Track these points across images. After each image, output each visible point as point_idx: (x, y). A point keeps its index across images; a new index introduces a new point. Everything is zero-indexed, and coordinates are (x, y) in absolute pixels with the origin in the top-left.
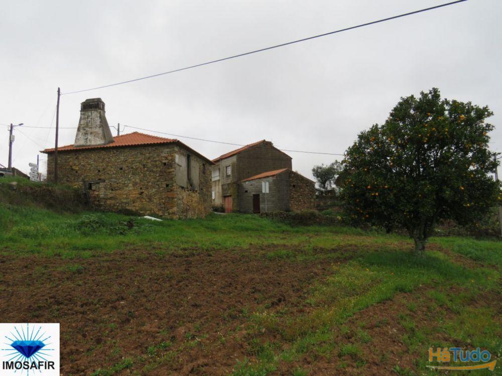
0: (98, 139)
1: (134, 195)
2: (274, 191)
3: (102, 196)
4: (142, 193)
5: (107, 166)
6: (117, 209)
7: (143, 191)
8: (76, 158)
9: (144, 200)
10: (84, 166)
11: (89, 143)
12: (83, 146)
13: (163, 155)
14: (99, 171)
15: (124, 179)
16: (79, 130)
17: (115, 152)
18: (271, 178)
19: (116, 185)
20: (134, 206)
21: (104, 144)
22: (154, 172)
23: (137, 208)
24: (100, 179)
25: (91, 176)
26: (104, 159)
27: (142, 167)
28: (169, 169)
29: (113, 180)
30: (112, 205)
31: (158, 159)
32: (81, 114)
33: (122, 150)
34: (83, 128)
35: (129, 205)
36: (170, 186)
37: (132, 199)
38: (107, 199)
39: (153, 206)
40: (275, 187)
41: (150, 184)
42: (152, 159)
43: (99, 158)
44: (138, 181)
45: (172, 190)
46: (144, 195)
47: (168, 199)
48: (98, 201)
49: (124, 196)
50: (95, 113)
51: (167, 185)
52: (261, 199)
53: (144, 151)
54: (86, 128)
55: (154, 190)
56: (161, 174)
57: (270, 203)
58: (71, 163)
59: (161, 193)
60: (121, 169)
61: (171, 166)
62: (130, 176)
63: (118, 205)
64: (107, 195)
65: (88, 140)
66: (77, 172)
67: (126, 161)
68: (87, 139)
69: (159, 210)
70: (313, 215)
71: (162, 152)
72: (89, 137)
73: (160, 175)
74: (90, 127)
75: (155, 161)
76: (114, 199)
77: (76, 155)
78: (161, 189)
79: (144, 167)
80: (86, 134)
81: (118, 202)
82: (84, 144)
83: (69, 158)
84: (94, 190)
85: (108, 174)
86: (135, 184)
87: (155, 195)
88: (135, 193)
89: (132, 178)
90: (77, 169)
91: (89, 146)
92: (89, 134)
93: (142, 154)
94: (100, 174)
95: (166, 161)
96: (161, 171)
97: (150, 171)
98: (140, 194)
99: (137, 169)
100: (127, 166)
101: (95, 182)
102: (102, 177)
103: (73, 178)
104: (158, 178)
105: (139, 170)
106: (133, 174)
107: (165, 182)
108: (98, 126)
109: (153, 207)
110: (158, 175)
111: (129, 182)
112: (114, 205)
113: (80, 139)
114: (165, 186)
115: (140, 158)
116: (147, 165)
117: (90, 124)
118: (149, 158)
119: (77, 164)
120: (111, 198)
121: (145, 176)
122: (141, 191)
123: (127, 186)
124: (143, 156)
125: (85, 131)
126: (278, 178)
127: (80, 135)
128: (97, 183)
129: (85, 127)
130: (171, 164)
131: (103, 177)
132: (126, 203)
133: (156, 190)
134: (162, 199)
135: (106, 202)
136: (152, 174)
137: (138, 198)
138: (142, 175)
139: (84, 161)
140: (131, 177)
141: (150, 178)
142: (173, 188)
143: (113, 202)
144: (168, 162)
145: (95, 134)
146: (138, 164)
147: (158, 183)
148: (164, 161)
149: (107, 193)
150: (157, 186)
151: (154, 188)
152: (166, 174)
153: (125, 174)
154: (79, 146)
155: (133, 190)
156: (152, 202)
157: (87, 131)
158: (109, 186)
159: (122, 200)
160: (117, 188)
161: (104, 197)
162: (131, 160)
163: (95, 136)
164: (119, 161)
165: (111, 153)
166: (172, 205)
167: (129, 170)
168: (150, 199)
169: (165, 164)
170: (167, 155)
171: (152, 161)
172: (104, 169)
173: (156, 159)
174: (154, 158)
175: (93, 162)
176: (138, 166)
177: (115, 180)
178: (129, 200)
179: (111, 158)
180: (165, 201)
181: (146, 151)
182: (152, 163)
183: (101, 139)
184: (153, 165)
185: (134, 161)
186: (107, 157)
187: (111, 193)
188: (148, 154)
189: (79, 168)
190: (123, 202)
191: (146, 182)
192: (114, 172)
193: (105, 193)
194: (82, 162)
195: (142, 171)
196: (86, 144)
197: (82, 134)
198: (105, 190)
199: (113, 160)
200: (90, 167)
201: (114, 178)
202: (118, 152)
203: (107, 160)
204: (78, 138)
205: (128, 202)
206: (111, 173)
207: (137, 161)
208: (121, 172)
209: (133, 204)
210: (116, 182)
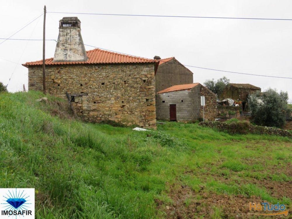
0: (78, 56)
1: (117, 108)
2: (189, 102)
3: (85, 108)
4: (124, 106)
5: (90, 81)
6: (101, 119)
7: (125, 104)
8: (59, 72)
9: (126, 113)
10: (66, 80)
11: (68, 59)
12: (63, 61)
13: (143, 73)
14: (81, 85)
15: (106, 94)
16: (58, 45)
17: (97, 68)
18: (186, 91)
19: (98, 99)
20: (117, 118)
21: (84, 61)
22: (135, 88)
23: (119, 120)
24: (82, 93)
25: (75, 90)
26: (86, 74)
27: (124, 83)
28: (148, 85)
29: (96, 93)
30: (95, 117)
31: (138, 76)
32: (60, 31)
33: (104, 67)
34: (63, 44)
35: (111, 116)
36: (150, 100)
37: (114, 111)
38: (90, 111)
39: (135, 118)
40: (190, 99)
41: (131, 98)
42: (132, 76)
43: (81, 73)
44: (119, 95)
45: (151, 104)
46: (126, 108)
47: (148, 112)
48: (82, 112)
49: (106, 108)
50: (74, 31)
51: (147, 100)
52: (177, 109)
53: (124, 68)
54: (65, 45)
55: (135, 104)
56: (142, 90)
57: (187, 112)
58: (53, 77)
59: (142, 107)
60: (103, 84)
61: (150, 83)
62: (112, 91)
63: (101, 116)
64: (90, 107)
65: (67, 55)
66: (59, 85)
67: (108, 77)
68: (66, 55)
69: (140, 122)
70: (246, 125)
71: (142, 70)
72: (69, 53)
73: (140, 91)
74: (69, 43)
75: (136, 78)
76: (97, 111)
77: (58, 69)
78: (142, 103)
79: (125, 83)
80: (65, 50)
81: (100, 114)
82: (64, 59)
83: (51, 72)
84: (77, 102)
85: (90, 88)
86: (117, 98)
87: (136, 108)
88: (117, 106)
89: (114, 92)
90: (60, 82)
91: (69, 61)
92: (68, 50)
93: (123, 71)
94: (83, 87)
95: (146, 79)
96: (141, 87)
97: (131, 87)
98: (122, 107)
99: (119, 84)
100: (109, 82)
101: (78, 95)
102: (85, 91)
103: (55, 91)
104: (138, 93)
105: (120, 86)
106: (115, 89)
107: (146, 97)
108: (78, 43)
109: (134, 119)
110: (138, 91)
111: (111, 96)
112: (97, 117)
113: (59, 54)
114: (145, 100)
115: (122, 74)
116: (128, 81)
117: (69, 41)
118: (130, 75)
119: (59, 78)
120: (94, 110)
121: (126, 91)
122: (123, 104)
123: (110, 100)
124: (125, 73)
125: (64, 47)
126: (193, 92)
127: (60, 50)
128: (80, 96)
129: (64, 43)
130: (150, 81)
131: (86, 91)
132: (109, 115)
133: (137, 103)
134: (143, 112)
135: (89, 113)
136: (133, 90)
137: (119, 110)
138: (123, 90)
139: (66, 75)
140: (113, 91)
141: (131, 93)
142: (153, 102)
143: (95, 113)
144: (148, 80)
145: (74, 50)
146: (119, 80)
147: (139, 98)
148: (144, 79)
149: (90, 105)
150: (138, 101)
151: (135, 102)
152: (146, 90)
153: (108, 89)
154: (59, 61)
155: (115, 103)
156: (133, 115)
157: (66, 47)
158: (92, 99)
159: (105, 112)
160: (100, 101)
161: (87, 109)
162: (113, 77)
163: (74, 52)
164: (101, 76)
165: (93, 69)
166: (152, 117)
167: (111, 85)
168: (131, 112)
169: (144, 81)
170: (147, 73)
171: (133, 78)
172: (86, 84)
173: (136, 76)
174: (135, 75)
175: (75, 77)
176: (119, 82)
177: (98, 94)
178: (111, 112)
179: (93, 73)
180: (145, 114)
181: (127, 69)
182: (133, 79)
183: (81, 55)
184: (134, 82)
185: (115, 77)
186: (89, 72)
187: (94, 106)
188: (129, 72)
189: (61, 81)
190: (106, 114)
191: (127, 96)
192: (97, 86)
193: (88, 106)
194: (64, 76)
195: (124, 87)
196: (66, 60)
197: (62, 49)
198: (88, 103)
199: (95, 75)
200: (72, 81)
201: (96, 92)
202: (100, 69)
203: (89, 75)
204: (57, 53)
205: (111, 114)
206: (93, 87)
207: (118, 78)
208: (103, 87)
209: (115, 116)
210: (98, 95)
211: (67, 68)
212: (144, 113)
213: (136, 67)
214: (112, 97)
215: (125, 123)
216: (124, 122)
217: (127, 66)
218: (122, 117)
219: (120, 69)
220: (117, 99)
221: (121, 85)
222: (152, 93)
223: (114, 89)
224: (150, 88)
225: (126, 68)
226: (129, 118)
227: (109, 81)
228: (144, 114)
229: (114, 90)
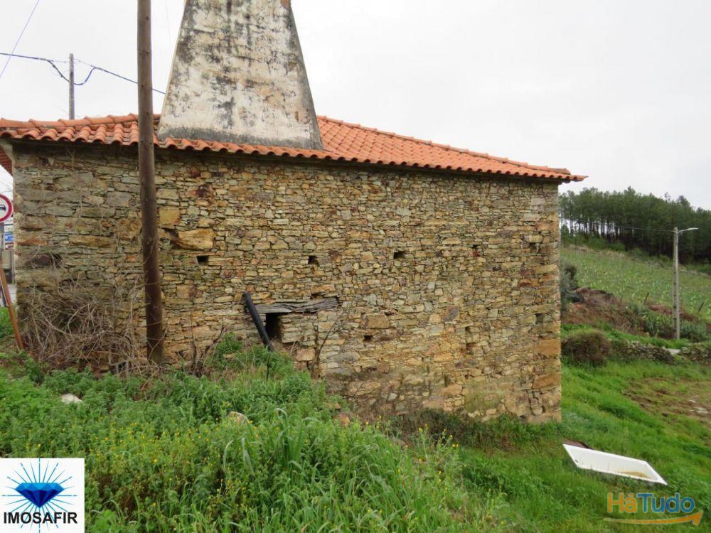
0: (284, 119)
1: (448, 357)
3: (329, 367)
4: (470, 345)
5: (348, 241)
7: (476, 337)
8: (201, 193)
9: (478, 372)
10: (241, 232)
11: (239, 129)
13: (529, 216)
14: (312, 260)
15: (411, 298)
16: (184, 52)
17: (378, 184)
19: (382, 322)
20: (450, 396)
21: (313, 144)
22: (505, 273)
23: (458, 403)
24: (316, 296)
25: (283, 283)
26: (333, 211)
27: (471, 252)
28: (542, 263)
29: (372, 298)
31: (515, 228)
33: (405, 181)
34: (210, 48)
35: (431, 392)
36: (547, 318)
37: (440, 369)
38: (350, 378)
39: (503, 388)
41: (494, 314)
42: (498, 226)
43: (309, 201)
44: (457, 301)
45: (549, 333)
46: (477, 353)
47: (541, 362)
49: (412, 361)
51: (539, 317)
54: (224, 55)
55: (506, 333)
56: (525, 281)
58: (170, 216)
59: (524, 343)
60: (398, 255)
61: (548, 255)
62: (431, 286)
63: (393, 396)
64: (352, 360)
65: (235, 110)
66: (203, 260)
67: (419, 225)
68: (229, 105)
71: (526, 206)
72: (242, 99)
73: (521, 285)
74: (243, 51)
75: (509, 236)
76: (380, 376)
77: (195, 176)
78: (525, 330)
79: (477, 255)
80: (224, 80)
81: (391, 389)
82: (218, 128)
85: (352, 273)
86: (449, 314)
87: (508, 350)
88: (447, 346)
89: (439, 292)
90: (208, 243)
91: (245, 139)
92: (240, 86)
93: (470, 205)
94: (318, 271)
95: (537, 238)
96: (522, 272)
97: (494, 269)
98: (464, 351)
99: (456, 259)
100: (423, 248)
101: (299, 308)
102: (329, 287)
103: (184, 290)
104: (515, 293)
105: (460, 264)
106: (442, 277)
107: (536, 308)
109: (500, 392)
110: (515, 284)
111: (429, 307)
113: (194, 99)
114: (532, 320)
115: (466, 219)
117: (242, 41)
118: (490, 223)
119: (205, 222)
120: (366, 374)
121: (479, 284)
122: (469, 340)
123: (424, 323)
124: (474, 214)
125: (217, 68)
128: (308, 312)
129: (219, 47)
130: (547, 247)
131: (331, 287)
132: (423, 387)
133: (511, 333)
134: (528, 363)
135: (346, 389)
136: (500, 280)
137: (458, 365)
138: (470, 282)
139: (238, 208)
140: (436, 287)
141: (493, 292)
142: (554, 324)
143: (370, 386)
144: (541, 243)
145: (265, 89)
146: (458, 242)
147: (516, 309)
148: (531, 238)
149: (349, 354)
150: (513, 322)
151: (507, 327)
152: (535, 282)
153: (417, 278)
154: (196, 134)
155: (443, 336)
156: (499, 376)
157: (227, 70)
158: (356, 325)
159: (407, 378)
160: (388, 331)
161: (337, 371)
162: (436, 226)
163: (267, 99)
164: (395, 223)
165: (360, 188)
166: (551, 380)
167: (428, 262)
168: (494, 366)
169: (532, 245)
170: (538, 217)
171: (499, 234)
172: (333, 254)
173: (510, 229)
174: (505, 224)
175: (286, 221)
176: (458, 248)
177: (381, 302)
178: (432, 373)
179: (362, 208)
180: (534, 370)
181: (481, 196)
182: (500, 239)
183: (297, 118)
184: (501, 248)
185: (444, 228)
186: (345, 201)
187: (366, 353)
188: (487, 210)
189: (214, 240)
190: (413, 386)
191: (483, 306)
192: (377, 265)
193: (342, 356)
194: (230, 212)
195: (471, 269)
196: (228, 130)
197: (205, 77)
198: (341, 342)
199: (370, 217)
200: (271, 239)
201: (374, 292)
202: (389, 189)
203: (347, 214)
204: (183, 90)
205: (430, 382)
206: (362, 271)
207: (453, 230)
208: (399, 269)
209: (445, 390)
210: (383, 307)
211: (245, 176)
212: (530, 365)
213: (510, 192)
214: (432, 312)
215: (477, 412)
216: (472, 412)
217: (484, 186)
218: (465, 392)
219: (459, 195)
220: (451, 320)
221: (461, 259)
222: (553, 290)
223: (441, 279)
224: (545, 274)
225: (480, 193)
226: (488, 391)
227: (424, 242)
228: (531, 369)
229: (439, 283)
